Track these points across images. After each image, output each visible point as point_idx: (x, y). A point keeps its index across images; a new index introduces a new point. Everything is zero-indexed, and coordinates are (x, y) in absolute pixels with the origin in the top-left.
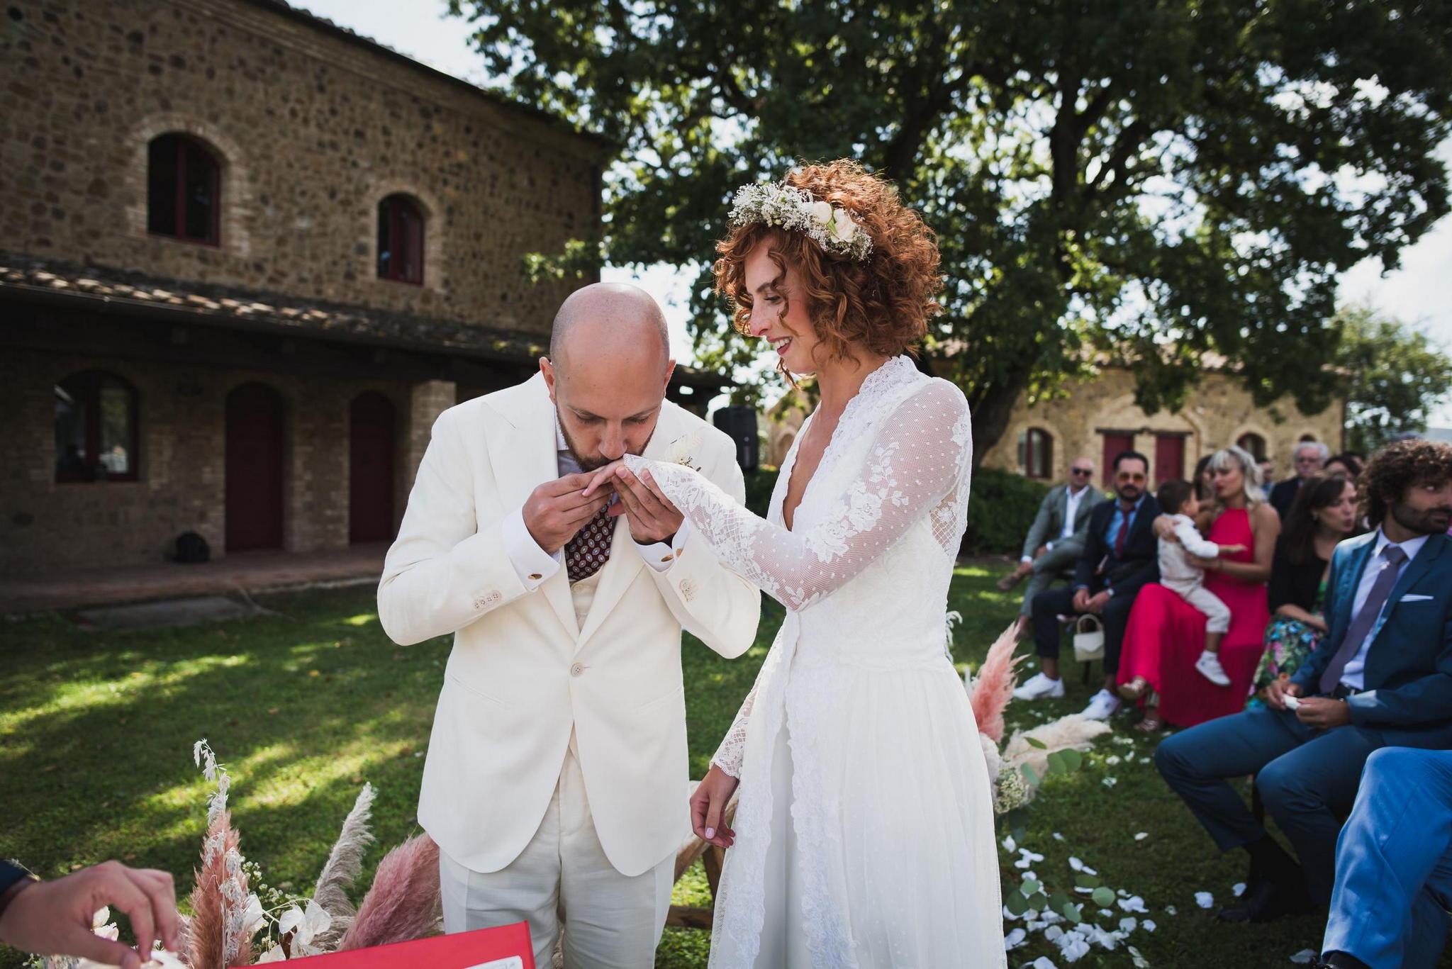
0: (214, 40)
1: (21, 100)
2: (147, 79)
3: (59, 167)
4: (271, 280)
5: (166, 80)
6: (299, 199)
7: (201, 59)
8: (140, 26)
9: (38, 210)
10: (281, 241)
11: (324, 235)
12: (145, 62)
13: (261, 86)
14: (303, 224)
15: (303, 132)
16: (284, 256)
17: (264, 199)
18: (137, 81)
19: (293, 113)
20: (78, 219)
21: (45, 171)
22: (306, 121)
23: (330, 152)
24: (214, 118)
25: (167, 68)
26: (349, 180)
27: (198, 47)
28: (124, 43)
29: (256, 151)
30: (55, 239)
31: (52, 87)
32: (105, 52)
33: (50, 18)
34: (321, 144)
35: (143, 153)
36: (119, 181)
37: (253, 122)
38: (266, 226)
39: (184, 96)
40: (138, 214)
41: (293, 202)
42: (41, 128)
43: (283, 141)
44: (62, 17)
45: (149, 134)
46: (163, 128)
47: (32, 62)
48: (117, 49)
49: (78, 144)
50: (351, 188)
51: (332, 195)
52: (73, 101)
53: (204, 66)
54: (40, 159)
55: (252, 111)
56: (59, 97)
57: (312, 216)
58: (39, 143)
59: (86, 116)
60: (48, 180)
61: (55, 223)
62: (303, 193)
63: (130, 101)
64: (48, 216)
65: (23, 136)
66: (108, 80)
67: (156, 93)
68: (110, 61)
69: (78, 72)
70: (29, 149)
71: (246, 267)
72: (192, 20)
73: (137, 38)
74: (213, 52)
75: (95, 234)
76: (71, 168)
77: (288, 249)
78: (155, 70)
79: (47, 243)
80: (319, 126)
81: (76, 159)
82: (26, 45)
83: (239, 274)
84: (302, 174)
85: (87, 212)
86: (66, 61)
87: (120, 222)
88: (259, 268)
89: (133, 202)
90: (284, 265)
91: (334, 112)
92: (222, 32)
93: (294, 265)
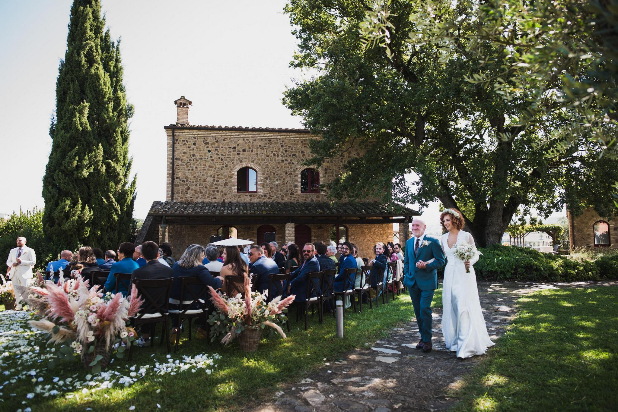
0: (253, 143)
1: (210, 169)
2: (237, 157)
3: (218, 181)
4: (269, 198)
5: (241, 156)
6: (276, 176)
7: (250, 148)
8: (235, 145)
9: (214, 191)
10: (271, 188)
11: (284, 184)
12: (236, 153)
13: (265, 150)
14: (277, 182)
15: (277, 159)
16: (272, 192)
17: (267, 178)
18: (234, 158)
19: (274, 155)
20: (222, 192)
21: (215, 183)
22: (278, 156)
23: (285, 162)
24: (253, 161)
25: (241, 153)
26: (291, 168)
27: (249, 146)
28: (232, 150)
29: (264, 167)
30: (217, 197)
31: (216, 164)
32: (227, 153)
33: (216, 150)
34: (282, 161)
35: (236, 174)
36: (231, 181)
37: (263, 160)
38: (267, 185)
39: (246, 158)
40: (235, 188)
41: (274, 177)
42: (214, 174)
43: (272, 162)
44: (218, 149)
45: (237, 169)
46: (241, 167)
47: (212, 160)
48: (230, 152)
49: (222, 175)
50: (292, 170)
51: (286, 173)
52: (220, 166)
53: (250, 150)
54: (214, 180)
55: (263, 157)
56: (218, 166)
57: (280, 180)
58: (214, 177)
59: (223, 169)
60: (216, 184)
61: (217, 193)
62: (277, 174)
63: (233, 163)
64: (216, 192)
65: (211, 176)
66: (228, 159)
67: (239, 159)
68: (228, 155)
69: (222, 160)
70: (212, 179)
71: (262, 196)
72: (247, 140)
73: (235, 148)
74: (252, 146)
75: (226, 194)
76: (220, 181)
77: (273, 190)
78: (239, 154)
79: (215, 198)
80: (282, 156)
81: (221, 178)
82: (211, 157)
83: (260, 198)
84: (277, 169)
85: (223, 190)
86: (219, 158)
87: (231, 191)
88: (265, 196)
89: (234, 186)
90: (272, 194)
91: (286, 151)
92: (254, 140)
93: (275, 193)
